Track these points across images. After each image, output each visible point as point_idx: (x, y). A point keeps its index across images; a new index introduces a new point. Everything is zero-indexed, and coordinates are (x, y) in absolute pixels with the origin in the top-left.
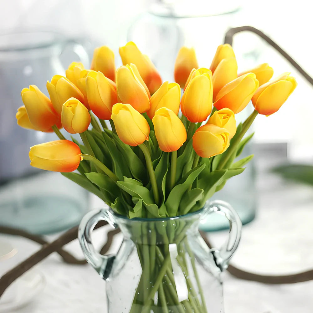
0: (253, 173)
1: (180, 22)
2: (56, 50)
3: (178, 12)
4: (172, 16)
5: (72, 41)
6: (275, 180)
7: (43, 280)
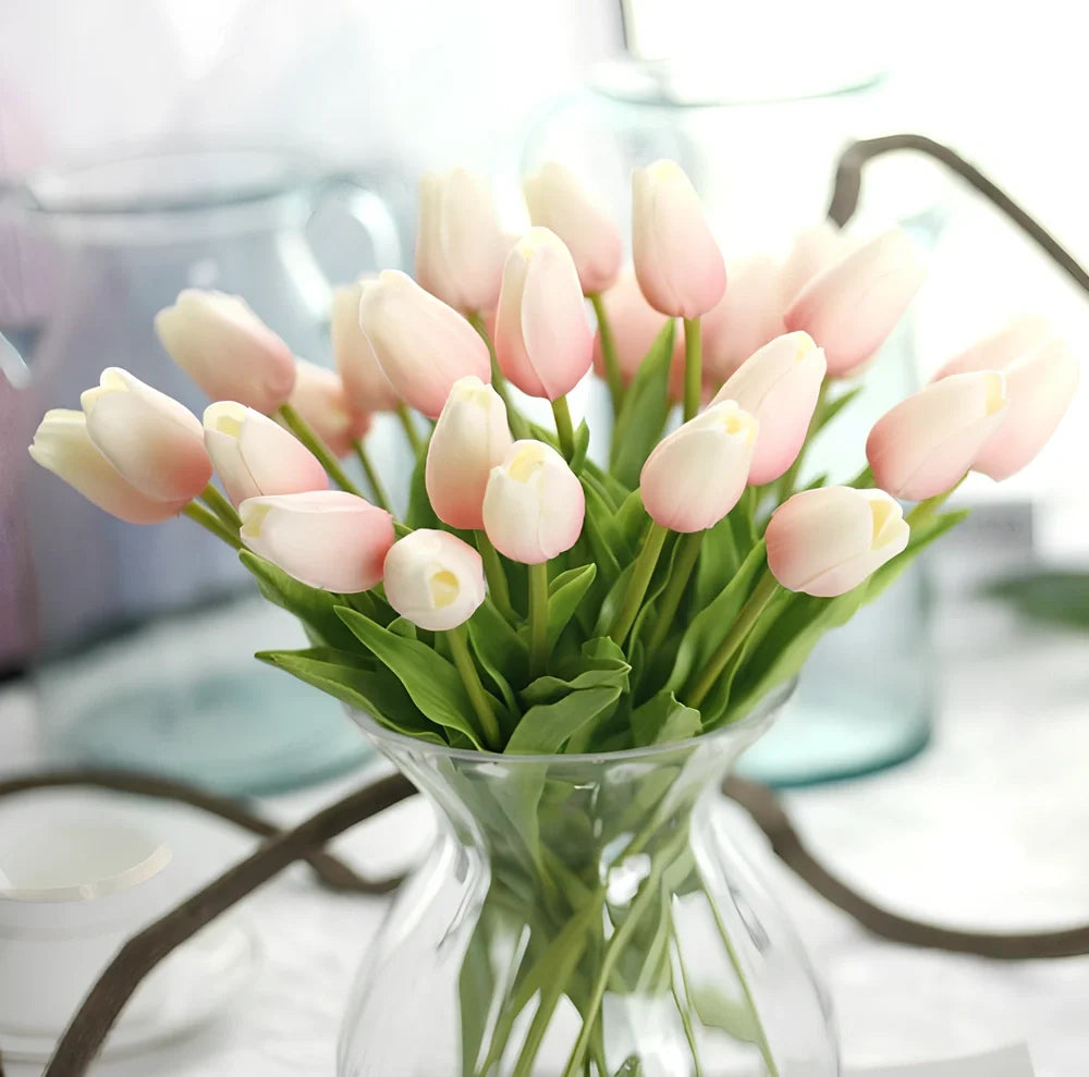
0: (925, 599)
1: (689, 122)
2: (292, 210)
3: (681, 90)
4: (663, 101)
5: (344, 181)
6: (994, 620)
7: (255, 949)
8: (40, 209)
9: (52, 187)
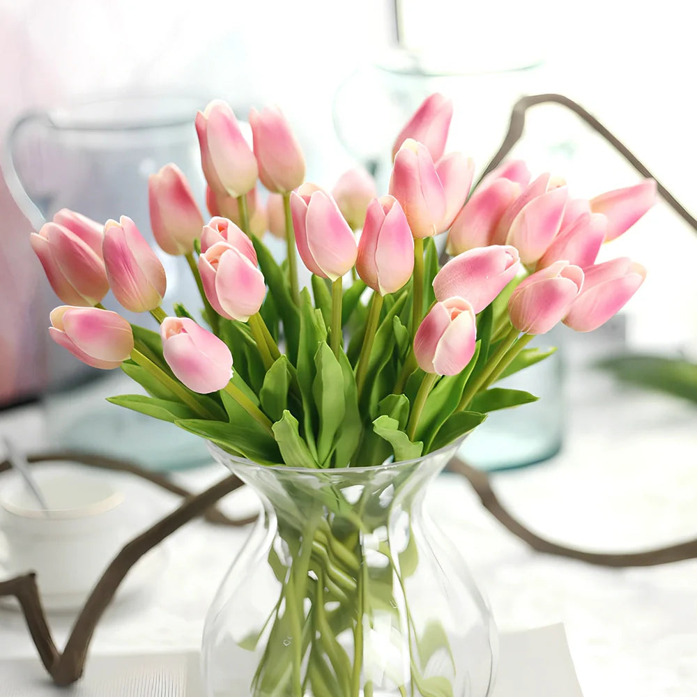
3: (427, 66)
4: (418, 73)
6: (603, 383)
8: (55, 127)
9: (61, 115)
